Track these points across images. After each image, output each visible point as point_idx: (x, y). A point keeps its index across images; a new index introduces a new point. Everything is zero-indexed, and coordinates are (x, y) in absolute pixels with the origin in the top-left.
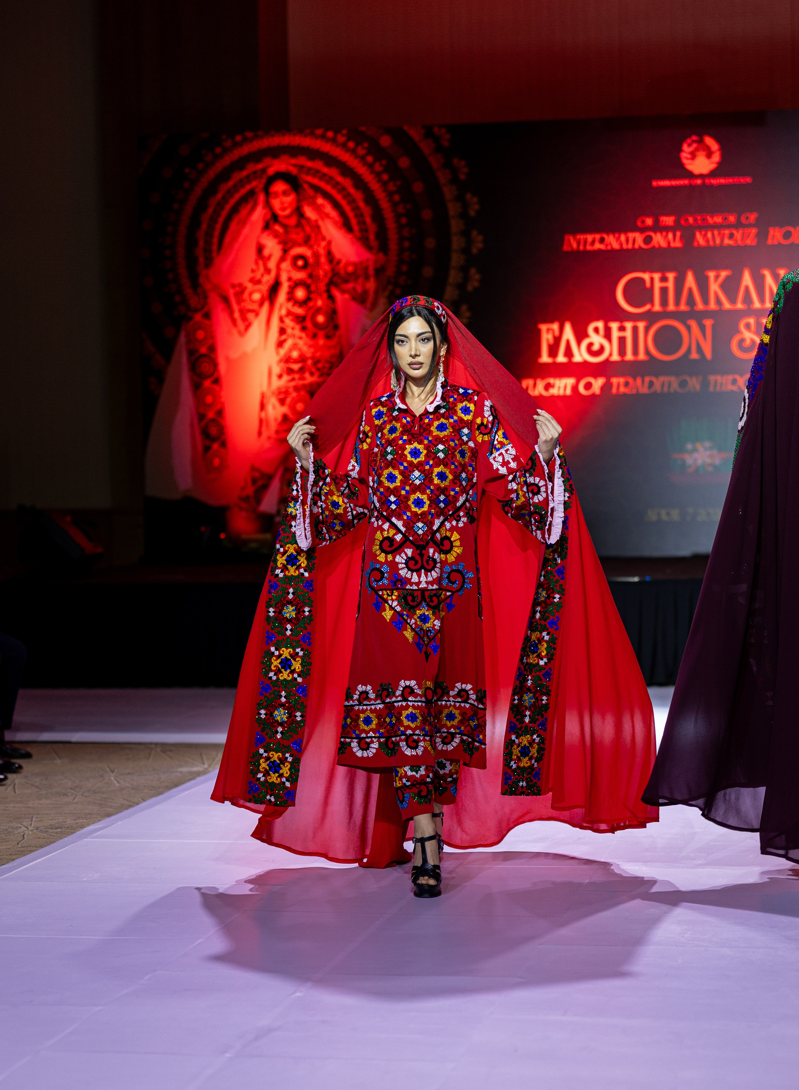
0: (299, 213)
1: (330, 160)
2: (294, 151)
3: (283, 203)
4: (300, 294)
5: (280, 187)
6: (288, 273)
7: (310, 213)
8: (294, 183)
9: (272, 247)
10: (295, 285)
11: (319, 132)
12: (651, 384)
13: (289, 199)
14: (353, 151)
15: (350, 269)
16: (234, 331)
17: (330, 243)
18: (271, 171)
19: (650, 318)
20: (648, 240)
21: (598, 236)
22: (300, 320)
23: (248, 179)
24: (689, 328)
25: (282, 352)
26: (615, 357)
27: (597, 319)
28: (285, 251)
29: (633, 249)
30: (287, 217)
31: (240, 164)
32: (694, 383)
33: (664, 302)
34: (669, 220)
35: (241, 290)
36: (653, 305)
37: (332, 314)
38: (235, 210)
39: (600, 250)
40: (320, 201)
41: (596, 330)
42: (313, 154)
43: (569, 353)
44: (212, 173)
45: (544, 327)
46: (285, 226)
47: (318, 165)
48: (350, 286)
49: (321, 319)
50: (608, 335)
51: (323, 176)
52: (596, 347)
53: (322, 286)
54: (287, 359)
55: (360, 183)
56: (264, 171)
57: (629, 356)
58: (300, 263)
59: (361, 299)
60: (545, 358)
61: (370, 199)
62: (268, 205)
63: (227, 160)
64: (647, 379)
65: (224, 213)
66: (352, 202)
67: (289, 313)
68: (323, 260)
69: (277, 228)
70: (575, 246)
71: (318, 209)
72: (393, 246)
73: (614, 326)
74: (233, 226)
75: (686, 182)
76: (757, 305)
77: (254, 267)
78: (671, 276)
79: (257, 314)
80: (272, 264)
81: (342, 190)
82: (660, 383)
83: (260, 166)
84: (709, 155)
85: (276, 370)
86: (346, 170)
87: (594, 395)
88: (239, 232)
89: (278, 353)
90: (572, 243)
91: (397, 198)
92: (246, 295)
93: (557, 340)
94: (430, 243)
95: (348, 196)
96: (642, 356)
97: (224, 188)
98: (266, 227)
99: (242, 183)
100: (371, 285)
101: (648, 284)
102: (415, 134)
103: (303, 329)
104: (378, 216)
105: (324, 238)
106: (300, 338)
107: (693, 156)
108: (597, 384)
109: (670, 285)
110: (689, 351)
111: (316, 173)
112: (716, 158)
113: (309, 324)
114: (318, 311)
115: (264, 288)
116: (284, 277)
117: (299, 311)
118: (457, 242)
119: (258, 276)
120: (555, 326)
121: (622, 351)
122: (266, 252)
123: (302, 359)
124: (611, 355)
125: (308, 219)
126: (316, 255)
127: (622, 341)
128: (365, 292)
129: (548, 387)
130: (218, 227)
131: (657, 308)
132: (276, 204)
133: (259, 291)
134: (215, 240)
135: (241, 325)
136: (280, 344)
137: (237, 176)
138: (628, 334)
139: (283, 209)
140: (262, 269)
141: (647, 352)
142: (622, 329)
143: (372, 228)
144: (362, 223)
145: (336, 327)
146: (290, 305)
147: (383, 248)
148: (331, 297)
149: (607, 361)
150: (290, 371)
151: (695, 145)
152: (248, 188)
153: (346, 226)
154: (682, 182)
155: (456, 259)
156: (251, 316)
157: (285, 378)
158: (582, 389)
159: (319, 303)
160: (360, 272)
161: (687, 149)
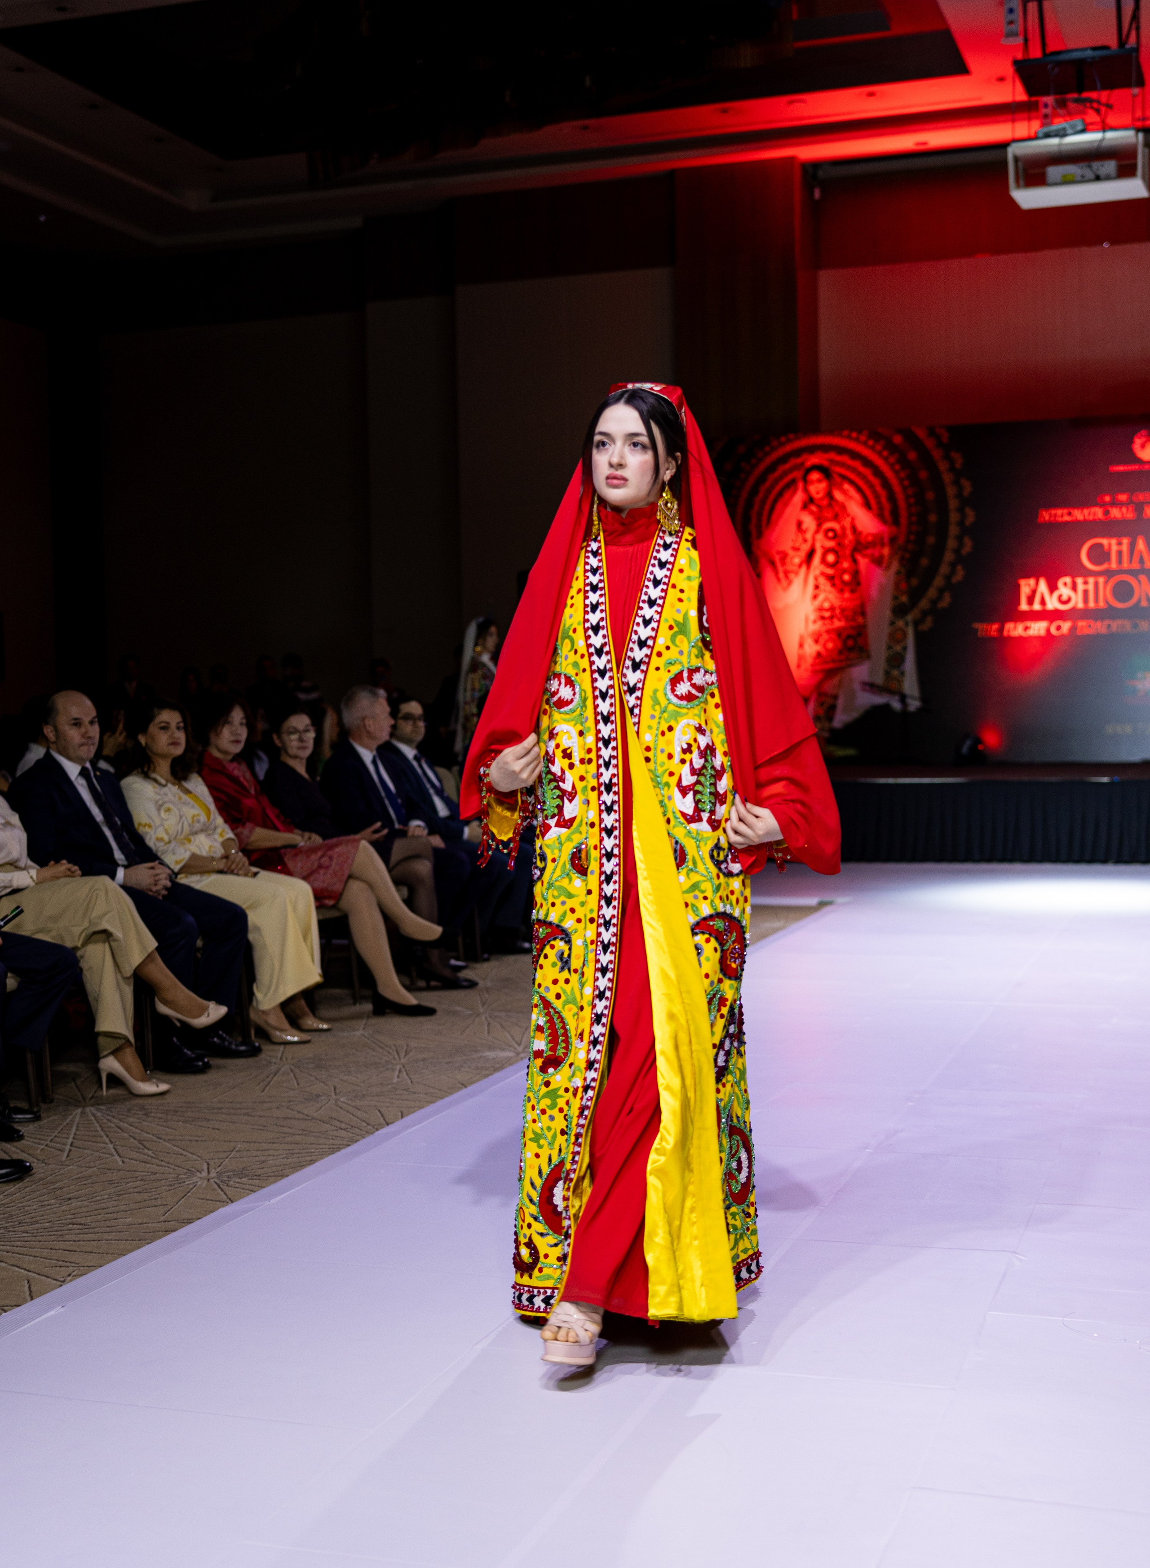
0: (829, 495)
1: (854, 455)
2: (826, 448)
3: (818, 488)
4: (831, 558)
5: (815, 476)
6: (821, 542)
7: (838, 496)
8: (826, 472)
9: (809, 522)
10: (826, 551)
11: (846, 433)
12: (1109, 626)
13: (822, 486)
14: (872, 448)
15: (870, 538)
16: (779, 588)
17: (853, 519)
18: (809, 464)
19: (1108, 574)
20: (1106, 513)
21: (1065, 511)
22: (830, 578)
23: (790, 471)
24: (1139, 581)
25: (817, 603)
26: (1080, 605)
27: (1065, 575)
28: (819, 526)
29: (1094, 520)
30: (822, 499)
31: (784, 459)
32: (1144, 626)
33: (1120, 561)
34: (1123, 497)
35: (784, 556)
36: (1110, 563)
37: (855, 574)
38: (780, 494)
39: (1067, 523)
40: (846, 486)
41: (1065, 584)
42: (841, 450)
43: (1043, 602)
44: (762, 467)
45: (1023, 582)
46: (819, 506)
47: (845, 459)
48: (869, 551)
49: (846, 577)
50: (1074, 588)
51: (849, 467)
52: (1064, 598)
53: (848, 552)
54: (821, 609)
55: (877, 472)
56: (802, 464)
57: (1091, 604)
58: (831, 534)
59: (878, 561)
60: (1024, 606)
61: (886, 484)
62: (806, 490)
63: (775, 456)
64: (1106, 622)
65: (772, 497)
66: (871, 486)
67: (823, 574)
68: (849, 532)
69: (814, 508)
70: (1047, 518)
71: (845, 493)
72: (903, 520)
73: (1080, 581)
74: (779, 506)
75: (1137, 467)
77: (794, 538)
78: (1125, 541)
79: (796, 573)
80: (809, 536)
81: (864, 477)
82: (1116, 625)
83: (799, 461)
85: (812, 617)
86: (867, 463)
87: (1063, 635)
88: (782, 512)
89: (812, 604)
90: (1046, 516)
91: (906, 483)
92: (788, 560)
93: (1034, 592)
94: (933, 518)
95: (868, 482)
96: (1102, 604)
97: (772, 477)
98: (805, 507)
99: (785, 474)
100: (886, 551)
101: (1106, 547)
102: (921, 433)
103: (833, 585)
104: (892, 498)
105: (848, 515)
106: (830, 592)
107: (1143, 447)
108: (1066, 626)
109: (1125, 548)
110: (1140, 600)
111: (842, 465)
113: (837, 581)
114: (845, 571)
115: (803, 554)
116: (818, 546)
117: (830, 571)
118: (954, 517)
119: (797, 545)
120: (1032, 582)
121: (1086, 600)
122: (804, 526)
123: (832, 609)
124: (1076, 603)
125: (837, 501)
126: (843, 528)
127: (1086, 592)
128: (882, 557)
129: (1026, 628)
130: (767, 507)
131: (1114, 565)
132: (813, 489)
133: (799, 556)
134: (764, 518)
135: (784, 582)
136: (815, 597)
137: (782, 468)
138: (1091, 587)
139: (818, 493)
140: (800, 539)
141: (1106, 601)
142: (1086, 583)
143: (887, 506)
144: (879, 503)
145: (858, 584)
146: (823, 568)
147: (896, 521)
148: (855, 561)
149: (1074, 609)
150: (822, 618)
151: (1144, 439)
152: (789, 478)
153: (867, 505)
154: (1133, 468)
155: (953, 530)
156: (792, 576)
157: (819, 623)
158: (1053, 631)
159: (845, 565)
160: (877, 541)
161: (1138, 442)
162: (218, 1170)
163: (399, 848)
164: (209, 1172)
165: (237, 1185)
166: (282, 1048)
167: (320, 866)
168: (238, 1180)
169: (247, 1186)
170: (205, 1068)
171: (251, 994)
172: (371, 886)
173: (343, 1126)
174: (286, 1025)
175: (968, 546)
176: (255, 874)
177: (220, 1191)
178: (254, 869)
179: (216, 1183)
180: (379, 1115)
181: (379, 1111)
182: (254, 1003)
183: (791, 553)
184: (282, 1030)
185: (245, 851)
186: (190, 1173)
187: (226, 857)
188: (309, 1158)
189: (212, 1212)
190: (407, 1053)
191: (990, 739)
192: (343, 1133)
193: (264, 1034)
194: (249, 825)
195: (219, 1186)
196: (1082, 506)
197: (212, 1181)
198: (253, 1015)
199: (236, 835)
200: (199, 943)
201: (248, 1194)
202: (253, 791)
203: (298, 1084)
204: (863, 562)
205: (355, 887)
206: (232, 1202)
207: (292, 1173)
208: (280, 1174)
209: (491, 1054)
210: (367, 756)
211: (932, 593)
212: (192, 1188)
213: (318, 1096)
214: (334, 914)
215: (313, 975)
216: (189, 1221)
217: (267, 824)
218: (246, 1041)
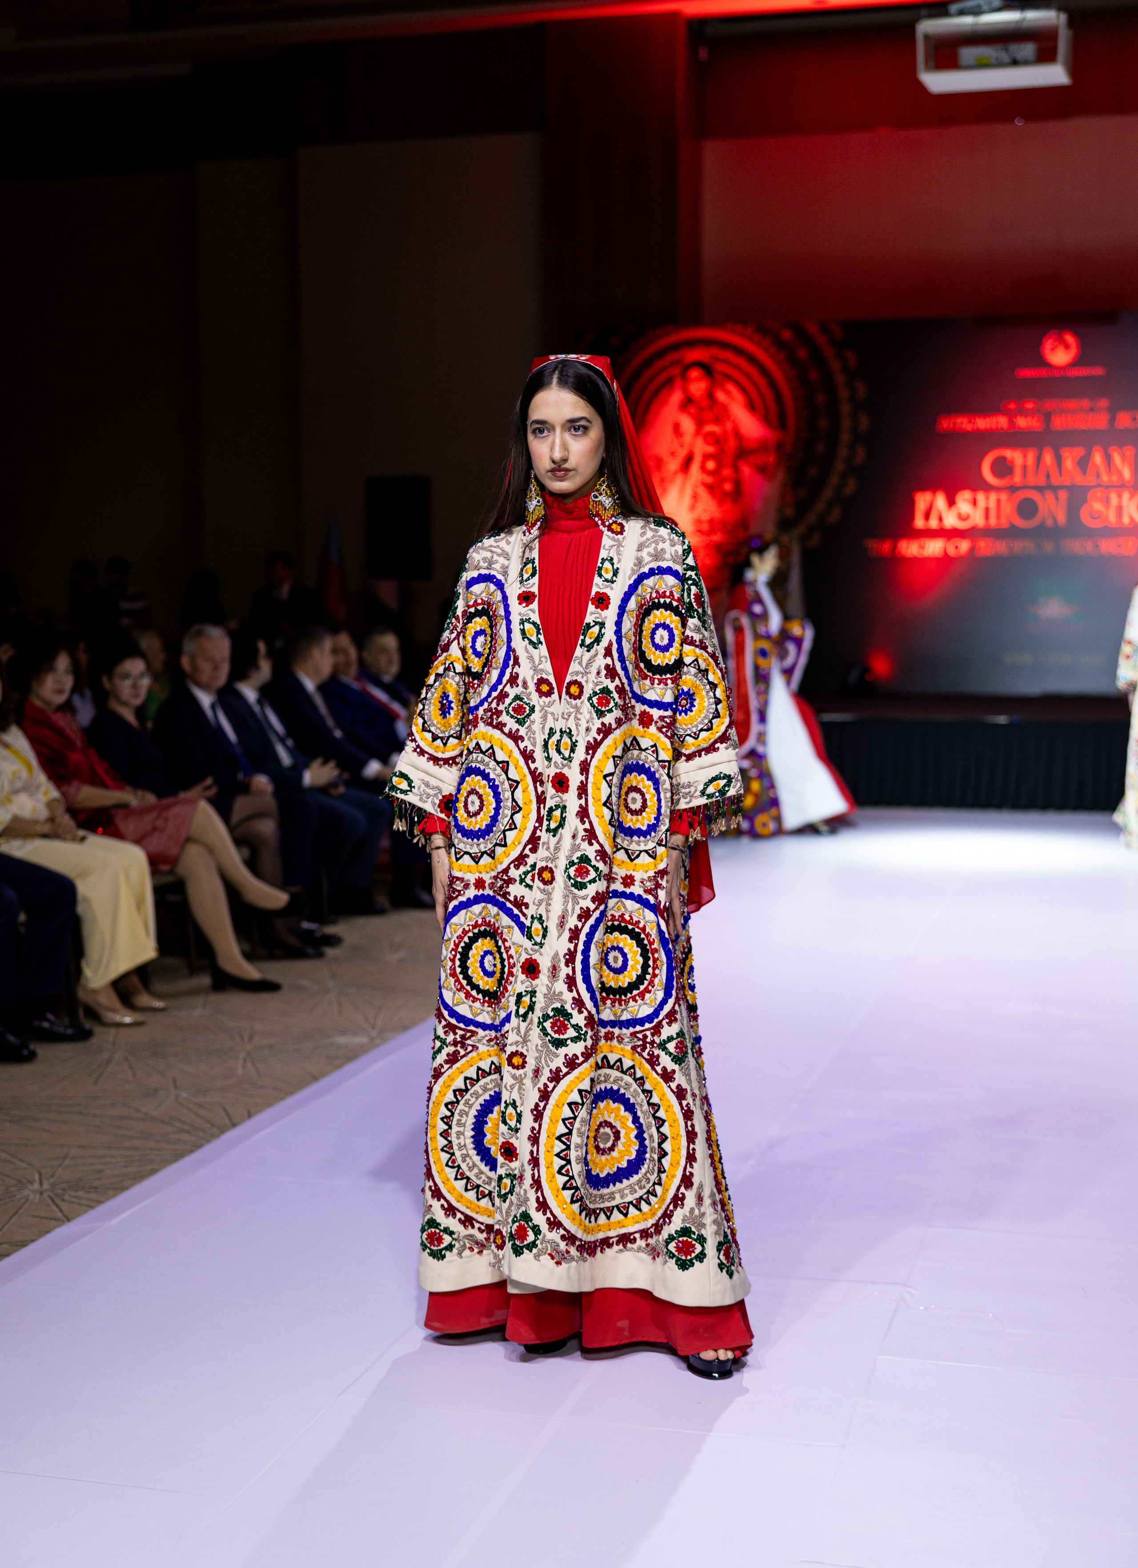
0: (710, 395)
1: (739, 351)
2: (708, 343)
3: (698, 388)
4: (711, 465)
5: (695, 374)
6: (701, 448)
7: (721, 396)
8: (707, 370)
9: (687, 424)
10: (706, 457)
11: (730, 326)
12: (1011, 547)
13: (703, 385)
14: (758, 344)
15: (754, 444)
17: (735, 422)
18: (688, 359)
19: (1012, 489)
20: (1011, 422)
21: (966, 419)
22: (710, 488)
23: (667, 367)
24: (1045, 499)
25: (697, 512)
26: (981, 523)
27: (965, 489)
28: (698, 429)
29: (998, 430)
30: (702, 399)
31: (661, 354)
32: (1049, 547)
33: (1024, 475)
34: (1030, 406)
35: (659, 463)
36: (1013, 478)
37: (738, 483)
38: (656, 393)
39: (967, 432)
40: (729, 386)
41: (965, 499)
42: (724, 345)
43: (940, 519)
45: (918, 496)
46: (698, 407)
47: (728, 355)
48: (753, 459)
50: (974, 503)
51: (732, 365)
52: (964, 515)
53: (729, 459)
54: (698, 521)
55: (764, 371)
57: (993, 521)
58: (711, 439)
59: (763, 470)
60: (919, 523)
61: (773, 385)
62: (685, 391)
63: (650, 349)
64: (1007, 543)
65: (648, 394)
66: (757, 387)
67: (701, 482)
68: (731, 436)
69: (693, 409)
70: (948, 426)
71: (728, 393)
72: (791, 425)
73: (981, 497)
74: (654, 406)
75: (1046, 373)
76: (1105, 478)
77: (671, 443)
78: (1031, 454)
79: (672, 480)
80: (687, 439)
81: (748, 377)
82: (1019, 546)
83: (677, 356)
84: (1067, 347)
86: (752, 360)
87: (961, 557)
88: (658, 414)
89: (689, 516)
90: (946, 424)
91: (795, 384)
92: (664, 466)
93: (930, 507)
94: (823, 423)
95: (753, 382)
96: (1004, 522)
97: (647, 373)
98: (683, 407)
99: (662, 371)
100: (771, 459)
101: (1010, 460)
102: (812, 329)
103: (713, 495)
104: (779, 399)
105: (730, 417)
106: (709, 503)
107: (1053, 349)
108: (964, 546)
109: (1030, 461)
110: (1043, 520)
111: (726, 362)
112: (1073, 351)
113: (717, 491)
115: (680, 459)
116: (697, 451)
117: (709, 480)
118: (846, 423)
119: (674, 450)
120: (929, 496)
121: (986, 517)
122: (682, 430)
124: (976, 521)
125: (718, 403)
126: (725, 432)
127: (987, 510)
128: (766, 465)
129: (921, 547)
131: (1018, 480)
132: (692, 388)
133: (676, 462)
136: (694, 506)
137: (658, 365)
138: (992, 504)
139: (698, 392)
140: (677, 444)
141: (1008, 519)
142: (987, 499)
143: (773, 409)
144: (765, 405)
145: (740, 494)
146: (701, 476)
148: (736, 469)
149: (973, 527)
150: (700, 531)
151: (1055, 340)
152: (666, 374)
153: (751, 407)
154: (1041, 373)
155: (845, 437)
156: (668, 484)
158: (951, 551)
159: (726, 472)
160: (762, 447)
161: (1048, 344)
162: (52, 1180)
163: (241, 806)
164: (41, 1184)
165: (73, 1200)
166: (113, 1031)
167: (155, 829)
168: (73, 1193)
169: (84, 1202)
170: (31, 1057)
171: (79, 972)
172: (211, 850)
173: (185, 1127)
174: (117, 1003)
175: (861, 455)
176: (83, 839)
177: (54, 1207)
178: (81, 833)
179: (50, 1197)
180: (223, 1114)
181: (225, 1110)
182: (83, 981)
183: (666, 458)
184: (114, 1011)
185: (73, 811)
186: (22, 1184)
187: (51, 820)
188: (150, 1167)
189: (47, 1232)
190: (251, 1038)
191: (880, 666)
192: (185, 1137)
193: (93, 1014)
194: (75, 784)
195: (53, 1200)
196: (986, 413)
197: (45, 1195)
198: (81, 994)
199: (64, 794)
200: (22, 917)
201: (85, 1212)
202: (79, 743)
203: (134, 1075)
204: (746, 470)
205: (193, 852)
206: (69, 1220)
207: (133, 1185)
208: (120, 1188)
209: (342, 1040)
210: (205, 700)
211: (820, 506)
212: (24, 1203)
213: (156, 1091)
214: (170, 879)
215: (147, 950)
216: (23, 1244)
217: (95, 781)
218: (74, 1023)
